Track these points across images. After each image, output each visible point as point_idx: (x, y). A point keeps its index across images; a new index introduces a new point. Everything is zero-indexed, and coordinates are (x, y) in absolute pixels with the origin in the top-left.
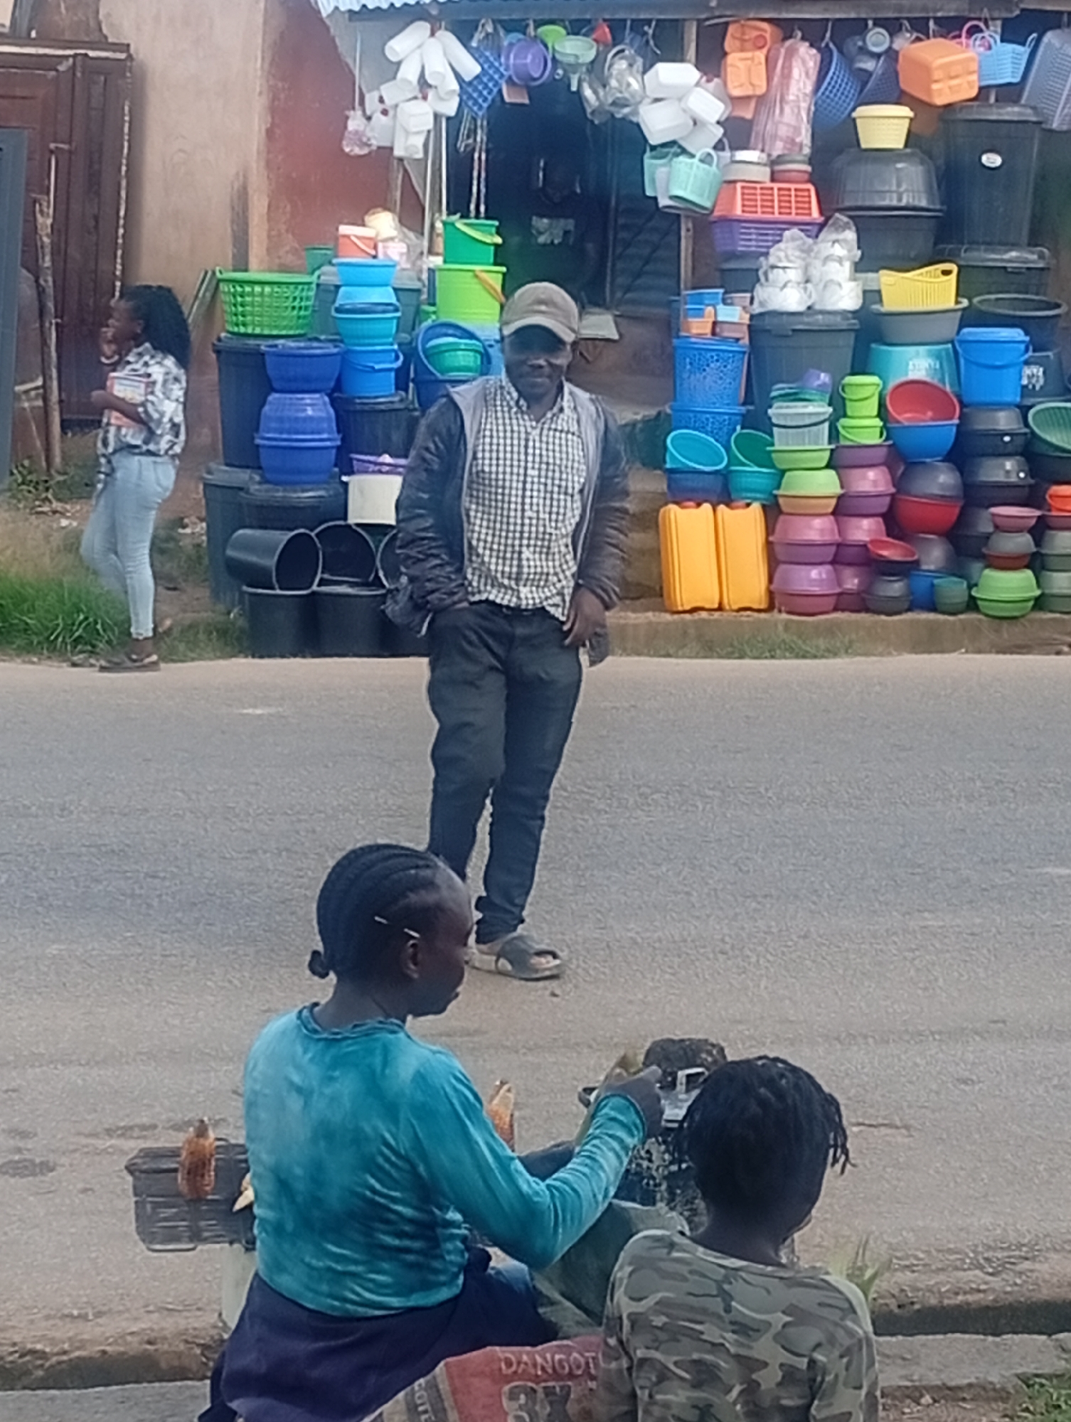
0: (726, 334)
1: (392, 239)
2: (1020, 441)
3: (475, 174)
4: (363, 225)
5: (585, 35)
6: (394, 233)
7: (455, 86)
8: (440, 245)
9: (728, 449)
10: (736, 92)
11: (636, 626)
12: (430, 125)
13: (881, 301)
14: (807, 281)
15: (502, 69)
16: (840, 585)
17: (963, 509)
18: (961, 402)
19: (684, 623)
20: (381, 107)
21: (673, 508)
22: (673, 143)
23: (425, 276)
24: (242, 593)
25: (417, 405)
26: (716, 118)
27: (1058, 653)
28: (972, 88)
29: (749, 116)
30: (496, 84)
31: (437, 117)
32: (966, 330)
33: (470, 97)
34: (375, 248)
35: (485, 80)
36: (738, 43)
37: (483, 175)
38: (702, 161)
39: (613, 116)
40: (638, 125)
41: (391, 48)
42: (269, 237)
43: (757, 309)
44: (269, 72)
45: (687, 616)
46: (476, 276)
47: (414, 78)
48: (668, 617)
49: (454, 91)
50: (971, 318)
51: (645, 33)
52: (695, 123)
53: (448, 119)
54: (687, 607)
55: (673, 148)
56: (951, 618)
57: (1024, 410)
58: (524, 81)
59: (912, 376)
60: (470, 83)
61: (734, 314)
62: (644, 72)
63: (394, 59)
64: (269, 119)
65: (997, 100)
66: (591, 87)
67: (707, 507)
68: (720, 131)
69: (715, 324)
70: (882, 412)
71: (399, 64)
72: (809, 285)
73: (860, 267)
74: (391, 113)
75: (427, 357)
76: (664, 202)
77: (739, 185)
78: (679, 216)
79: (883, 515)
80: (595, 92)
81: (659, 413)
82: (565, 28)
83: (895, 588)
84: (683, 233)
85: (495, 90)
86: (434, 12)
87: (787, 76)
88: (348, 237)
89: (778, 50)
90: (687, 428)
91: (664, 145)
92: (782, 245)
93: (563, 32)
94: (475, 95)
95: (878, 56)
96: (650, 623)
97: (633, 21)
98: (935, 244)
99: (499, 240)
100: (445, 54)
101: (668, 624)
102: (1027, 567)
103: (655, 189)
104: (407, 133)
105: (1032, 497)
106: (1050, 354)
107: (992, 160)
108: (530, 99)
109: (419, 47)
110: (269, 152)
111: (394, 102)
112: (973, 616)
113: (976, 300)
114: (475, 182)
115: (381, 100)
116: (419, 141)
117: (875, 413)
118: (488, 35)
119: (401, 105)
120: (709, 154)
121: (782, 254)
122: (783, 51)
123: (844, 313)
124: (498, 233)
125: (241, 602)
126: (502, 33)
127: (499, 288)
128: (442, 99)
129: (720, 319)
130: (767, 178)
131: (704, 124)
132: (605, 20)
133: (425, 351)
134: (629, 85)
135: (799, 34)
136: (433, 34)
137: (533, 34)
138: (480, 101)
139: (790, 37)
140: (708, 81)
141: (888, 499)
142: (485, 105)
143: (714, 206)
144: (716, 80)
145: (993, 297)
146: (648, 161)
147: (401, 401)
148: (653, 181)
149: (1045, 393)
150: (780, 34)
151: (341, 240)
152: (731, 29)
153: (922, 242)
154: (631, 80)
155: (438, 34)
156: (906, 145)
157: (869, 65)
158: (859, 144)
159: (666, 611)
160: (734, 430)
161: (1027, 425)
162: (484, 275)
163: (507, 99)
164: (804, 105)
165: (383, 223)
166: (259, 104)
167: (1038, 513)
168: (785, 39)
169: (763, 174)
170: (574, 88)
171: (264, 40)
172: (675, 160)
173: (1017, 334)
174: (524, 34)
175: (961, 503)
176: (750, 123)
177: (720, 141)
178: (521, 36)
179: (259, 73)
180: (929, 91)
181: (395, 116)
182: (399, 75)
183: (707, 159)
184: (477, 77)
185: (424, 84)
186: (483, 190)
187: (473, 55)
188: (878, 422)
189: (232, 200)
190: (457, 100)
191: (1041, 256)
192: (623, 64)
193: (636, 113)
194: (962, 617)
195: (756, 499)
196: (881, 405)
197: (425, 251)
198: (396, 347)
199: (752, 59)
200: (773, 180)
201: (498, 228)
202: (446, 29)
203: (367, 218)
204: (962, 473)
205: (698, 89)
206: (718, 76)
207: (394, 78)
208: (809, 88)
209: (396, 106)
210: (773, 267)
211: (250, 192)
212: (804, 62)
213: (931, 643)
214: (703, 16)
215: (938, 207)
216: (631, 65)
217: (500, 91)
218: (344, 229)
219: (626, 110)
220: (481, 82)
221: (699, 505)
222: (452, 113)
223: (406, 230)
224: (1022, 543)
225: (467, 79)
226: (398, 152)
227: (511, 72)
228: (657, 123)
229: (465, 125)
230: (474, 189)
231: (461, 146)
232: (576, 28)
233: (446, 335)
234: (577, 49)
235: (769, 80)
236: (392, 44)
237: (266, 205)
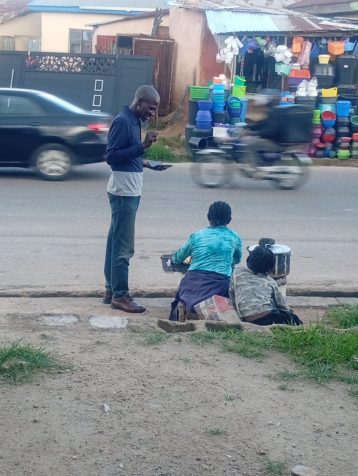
0: (290, 101)
1: (224, 80)
2: (348, 124)
3: (241, 67)
4: (219, 77)
5: (265, 39)
6: (225, 79)
7: (238, 49)
8: (234, 81)
10: (295, 52)
12: (233, 57)
13: (322, 95)
14: (307, 90)
16: (310, 151)
17: (336, 138)
18: (336, 116)
22: (281, 62)
23: (230, 87)
24: (192, 150)
25: (227, 113)
26: (290, 57)
27: (353, 167)
28: (342, 51)
29: (297, 56)
30: (246, 49)
31: (234, 55)
32: (338, 101)
33: (241, 51)
34: (221, 82)
35: (244, 48)
36: (295, 41)
37: (243, 67)
38: (287, 65)
39: (269, 56)
40: (274, 58)
42: (200, 79)
43: (296, 96)
44: (201, 46)
46: (241, 88)
47: (230, 47)
50: (340, 99)
51: (277, 39)
52: (286, 58)
53: (237, 56)
56: (333, 159)
57: (349, 118)
58: (252, 48)
59: (327, 110)
60: (241, 49)
61: (292, 97)
62: (276, 47)
63: (226, 43)
64: (201, 55)
65: (348, 54)
68: (291, 59)
69: (288, 99)
70: (321, 117)
71: (227, 44)
72: (307, 91)
73: (318, 88)
74: (225, 54)
75: (230, 104)
76: (279, 74)
77: (294, 70)
78: (282, 76)
79: (319, 138)
80: (266, 51)
83: (320, 153)
84: (282, 80)
86: (234, 34)
87: (305, 48)
89: (303, 43)
91: (280, 62)
92: (302, 83)
93: (260, 38)
94: (242, 51)
95: (324, 45)
97: (275, 36)
98: (334, 83)
99: (245, 81)
100: (236, 43)
102: (348, 149)
103: (277, 71)
104: (228, 59)
105: (350, 135)
106: (355, 106)
107: (346, 66)
108: (253, 52)
109: (231, 41)
110: (201, 62)
112: (337, 159)
113: (341, 95)
115: (223, 52)
116: (230, 60)
117: (319, 117)
118: (245, 39)
119: (227, 53)
121: (302, 85)
123: (314, 97)
125: (191, 152)
126: (248, 38)
127: (245, 90)
128: (235, 52)
129: (289, 97)
131: (288, 58)
132: (269, 36)
134: (273, 49)
135: (308, 40)
136: (234, 39)
137: (254, 39)
140: (289, 49)
141: (320, 135)
142: (244, 53)
143: (289, 75)
145: (344, 94)
146: (276, 65)
147: (225, 113)
148: (277, 69)
149: (354, 114)
150: (304, 39)
151: (214, 80)
152: (294, 38)
153: (330, 83)
155: (235, 38)
156: (329, 63)
157: (321, 46)
158: (319, 63)
161: (350, 121)
162: (242, 88)
163: (248, 52)
164: (308, 55)
165: (222, 77)
166: (199, 52)
167: (351, 138)
168: (305, 41)
169: (299, 68)
170: (262, 50)
171: (201, 39)
172: (281, 65)
173: (349, 102)
174: (252, 38)
175: (335, 136)
176: (297, 58)
177: (291, 61)
178: (252, 39)
179: (199, 46)
180: (334, 52)
181: (226, 55)
182: (227, 47)
184: (242, 47)
185: (232, 49)
186: (243, 70)
187: (242, 43)
188: (320, 119)
189: (193, 71)
190: (238, 52)
191: (355, 86)
193: (274, 55)
194: (334, 159)
196: (321, 116)
197: (231, 82)
198: (224, 102)
199: (298, 45)
200: (301, 70)
201: (245, 78)
202: (237, 38)
204: (336, 130)
205: (287, 51)
206: (291, 48)
208: (310, 51)
210: (300, 87)
211: (197, 70)
212: (309, 45)
213: (327, 164)
214: (289, 36)
215: (334, 76)
216: (274, 46)
217: (247, 50)
218: (215, 78)
219: (272, 55)
222: (237, 55)
223: (227, 78)
224: (347, 144)
226: (226, 62)
227: (249, 47)
228: (278, 57)
229: (240, 57)
230: (241, 70)
231: (239, 61)
232: (263, 38)
233: (234, 100)
234: (263, 42)
235: (301, 49)
236: (226, 40)
237: (200, 72)
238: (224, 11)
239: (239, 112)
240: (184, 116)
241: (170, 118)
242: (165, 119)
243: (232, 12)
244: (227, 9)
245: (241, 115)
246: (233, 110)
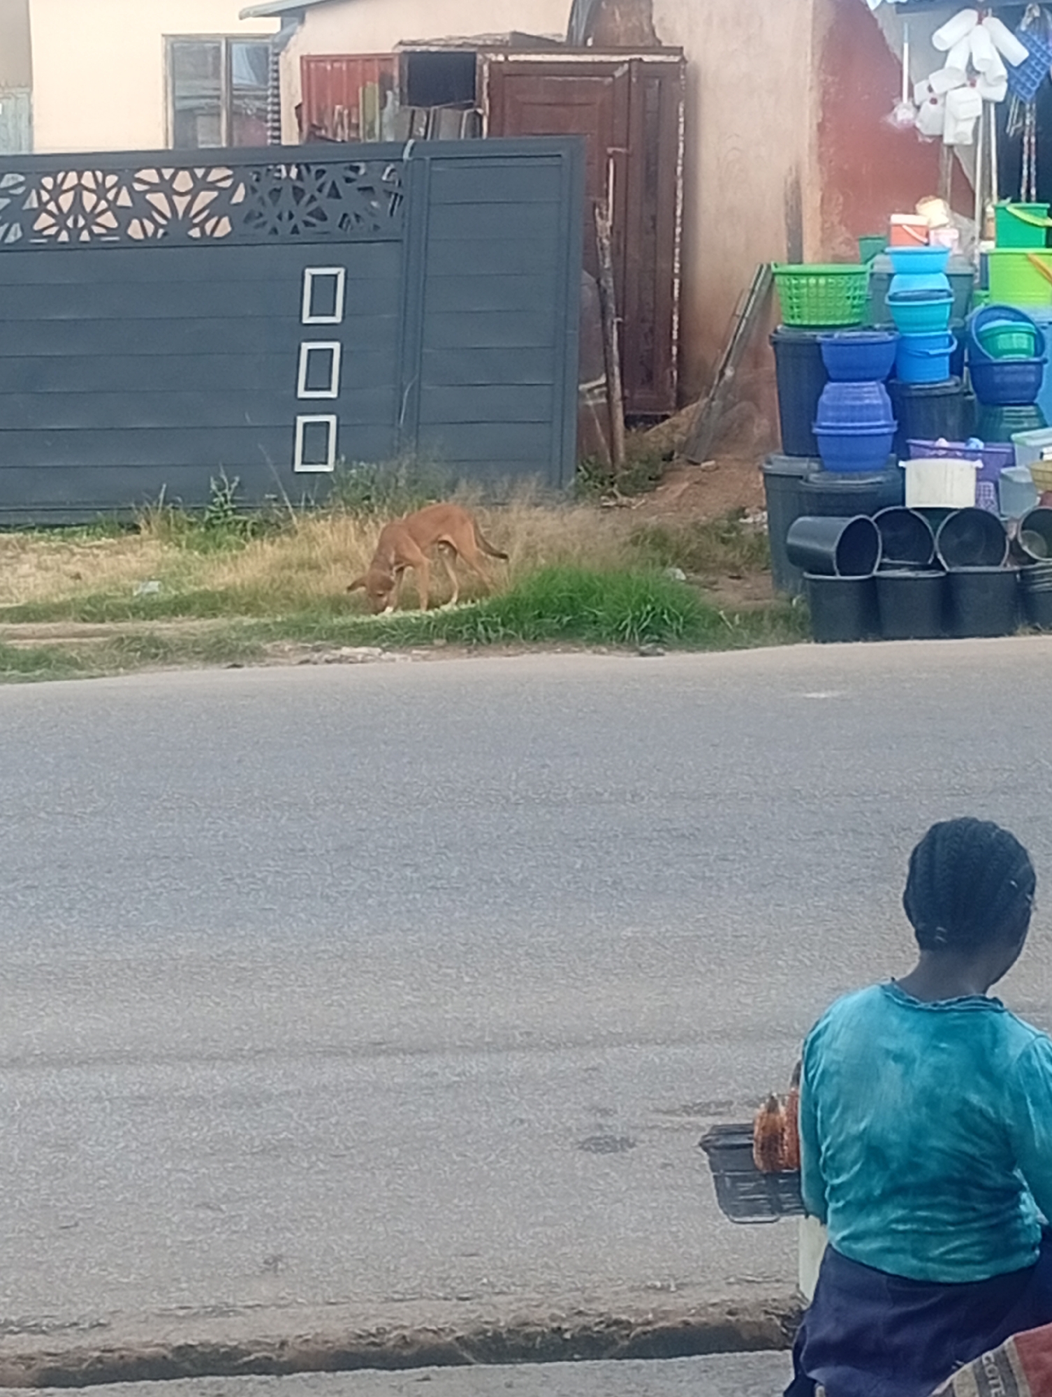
1: (944, 226)
3: (1025, 157)
4: (915, 213)
6: (945, 220)
7: (1003, 72)
8: (991, 228)
12: (980, 112)
15: (1049, 52)
23: (977, 261)
24: (804, 579)
25: (971, 389)
30: (1044, 65)
31: (986, 103)
33: (1018, 81)
34: (927, 235)
35: (1033, 63)
37: (1033, 158)
41: (938, 37)
42: (823, 229)
44: (820, 68)
46: (1029, 260)
47: (963, 66)
49: (1002, 77)
53: (997, 104)
60: (1018, 68)
63: (942, 48)
64: (821, 114)
71: (947, 52)
74: (940, 102)
75: (980, 341)
85: (1043, 73)
88: (900, 225)
94: (1023, 79)
99: (1050, 222)
100: (992, 41)
104: (957, 120)
109: (967, 34)
110: (820, 146)
111: (943, 90)
114: (1025, 166)
115: (930, 89)
116: (968, 127)
118: (1035, 19)
119: (950, 93)
124: (1050, 215)
125: (804, 589)
126: (1048, 16)
127: (1051, 270)
128: (989, 85)
133: (978, 334)
136: (980, 22)
138: (1029, 85)
142: (1034, 89)
147: (957, 385)
151: (893, 229)
155: (986, 20)
162: (1037, 258)
165: (934, 211)
166: (811, 99)
171: (813, 37)
179: (809, 69)
181: (944, 105)
182: (947, 64)
184: (1025, 62)
185: (972, 73)
186: (1033, 172)
187: (1019, 40)
189: (785, 195)
190: (1005, 86)
197: (977, 235)
198: (950, 332)
201: (1049, 210)
202: (993, 16)
203: (918, 206)
207: (942, 67)
209: (946, 93)
211: (803, 185)
217: (1048, 75)
218: (896, 219)
220: (1030, 66)
222: (1001, 98)
223: (957, 215)
225: (1016, 64)
226: (948, 140)
229: (1014, 110)
230: (1025, 172)
231: (1011, 131)
233: (999, 318)
236: (940, 32)
237: (819, 198)
239: (1032, 378)
240: (750, 418)
241: (684, 429)
242: (657, 437)
245: (1041, 390)
246: (996, 369)
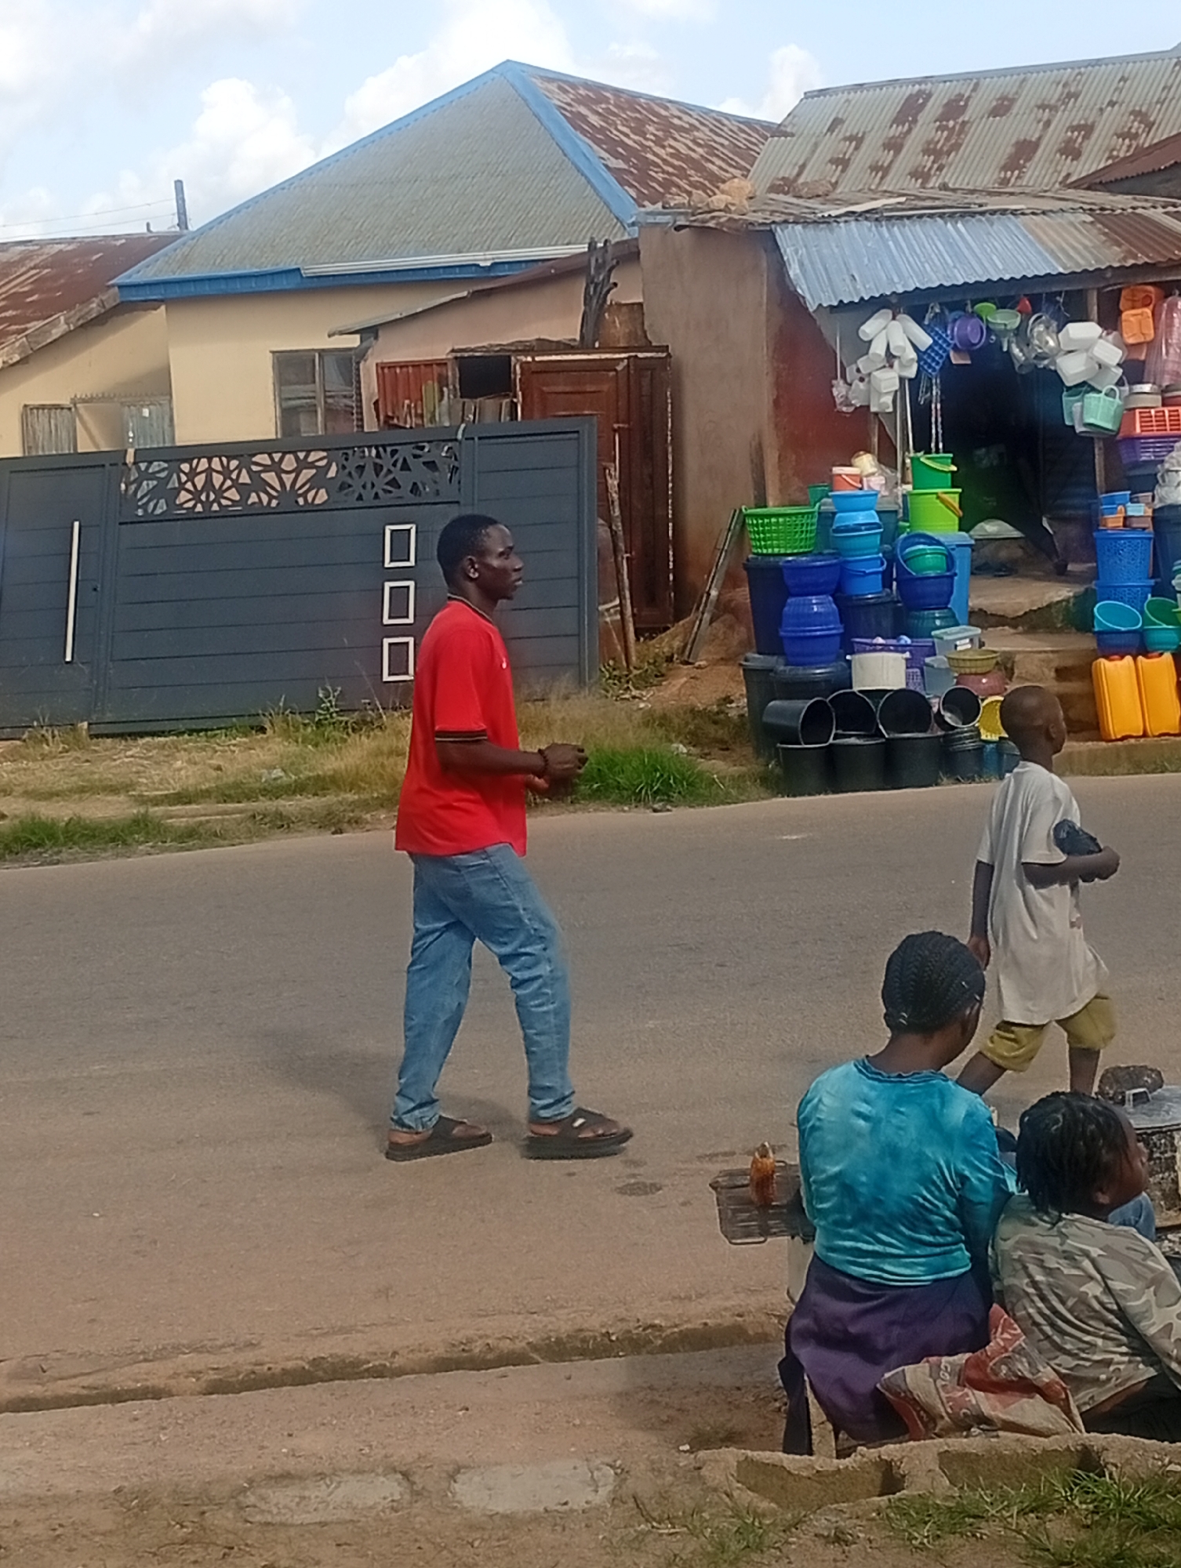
0: (1135, 525)
1: (873, 474)
3: (933, 420)
4: (851, 465)
5: (1011, 308)
6: (874, 470)
7: (914, 355)
8: (910, 475)
9: (1142, 612)
10: (1131, 341)
11: (1080, 753)
12: (897, 387)
15: (948, 339)
19: (1117, 748)
20: (859, 375)
21: (1102, 661)
22: (1084, 383)
23: (900, 501)
24: (777, 749)
25: (899, 598)
26: (1117, 361)
29: (1143, 357)
30: (945, 351)
31: (902, 379)
33: (926, 363)
34: (861, 482)
35: (936, 348)
36: (1130, 303)
37: (940, 419)
38: (1106, 395)
39: (1036, 366)
40: (1055, 371)
41: (864, 331)
42: (781, 481)
43: (1157, 504)
44: (773, 357)
45: (1120, 743)
46: (938, 498)
47: (882, 352)
48: (1104, 744)
49: (913, 359)
51: (1058, 302)
52: (1100, 366)
53: (910, 380)
54: (1119, 737)
55: (1084, 387)
58: (965, 347)
60: (925, 353)
61: (1139, 510)
62: (1059, 331)
63: (866, 339)
64: (775, 393)
66: (1018, 346)
67: (1128, 659)
68: (1120, 371)
69: (1126, 518)
71: (870, 342)
74: (866, 380)
75: (905, 561)
76: (1079, 429)
77: (1137, 411)
78: (1092, 439)
80: (1021, 351)
81: (1087, 590)
82: (995, 303)
84: (1097, 451)
85: (944, 356)
86: (894, 301)
87: (1168, 324)
88: (840, 475)
89: (1161, 305)
90: (1109, 599)
91: (1076, 386)
92: (1174, 454)
93: (994, 307)
94: (929, 361)
96: (1090, 751)
97: (1047, 293)
99: (954, 468)
100: (904, 332)
101: (1105, 749)
103: (1072, 420)
104: (880, 394)
108: (972, 359)
109: (885, 328)
110: (777, 416)
111: (868, 371)
114: (933, 426)
115: (858, 370)
116: (889, 398)
119: (875, 373)
120: (1112, 390)
121: (1174, 461)
122: (1165, 305)
124: (953, 463)
125: (777, 756)
126: (947, 312)
127: (957, 505)
128: (904, 366)
129: (1130, 513)
130: (1160, 404)
131: (1107, 367)
132: (1025, 295)
133: (903, 557)
134: (1047, 342)
135: (1177, 292)
136: (894, 318)
137: (970, 310)
138: (933, 364)
139: (1171, 295)
140: (1108, 334)
142: (937, 368)
143: (1119, 429)
144: (1115, 333)
146: (1065, 399)
147: (888, 595)
148: (1071, 413)
150: (1162, 293)
151: (835, 478)
152: (1124, 293)
154: (1048, 338)
155: (898, 317)
159: (1102, 740)
160: (1146, 598)
162: (946, 496)
163: (954, 362)
165: (866, 463)
166: (767, 382)
168: (1166, 297)
169: (1156, 401)
170: (1005, 349)
171: (767, 334)
172: (1087, 395)
174: (964, 310)
176: (1143, 363)
177: (1121, 378)
178: (962, 313)
179: (765, 358)
181: (869, 382)
182: (871, 351)
183: (1110, 393)
184: (930, 347)
185: (890, 357)
186: (940, 431)
187: (926, 331)
189: (751, 455)
190: (916, 365)
192: (1041, 328)
193: (1055, 363)
195: (1167, 650)
197: (899, 481)
198: (881, 555)
199: (1142, 314)
200: (1164, 405)
201: (953, 459)
202: (904, 313)
203: (853, 461)
205: (1101, 341)
206: (1115, 330)
207: (867, 353)
209: (869, 374)
210: (1168, 471)
211: (764, 449)
214: (1102, 285)
216: (1047, 328)
217: (948, 356)
218: (836, 470)
219: (1046, 362)
220: (933, 350)
221: (1122, 657)
222: (913, 376)
223: (883, 467)
225: (923, 349)
226: (873, 409)
227: (956, 341)
228: (1071, 369)
229: (923, 384)
230: (934, 431)
231: (921, 400)
232: (1003, 303)
233: (918, 543)
234: (1006, 320)
235: (1155, 328)
236: (863, 328)
237: (777, 455)
238: (846, 222)
239: (945, 588)
240: (731, 628)
241: (680, 637)
242: (660, 644)
243: (877, 220)
244: (853, 213)
245: (952, 598)
246: (918, 582)
